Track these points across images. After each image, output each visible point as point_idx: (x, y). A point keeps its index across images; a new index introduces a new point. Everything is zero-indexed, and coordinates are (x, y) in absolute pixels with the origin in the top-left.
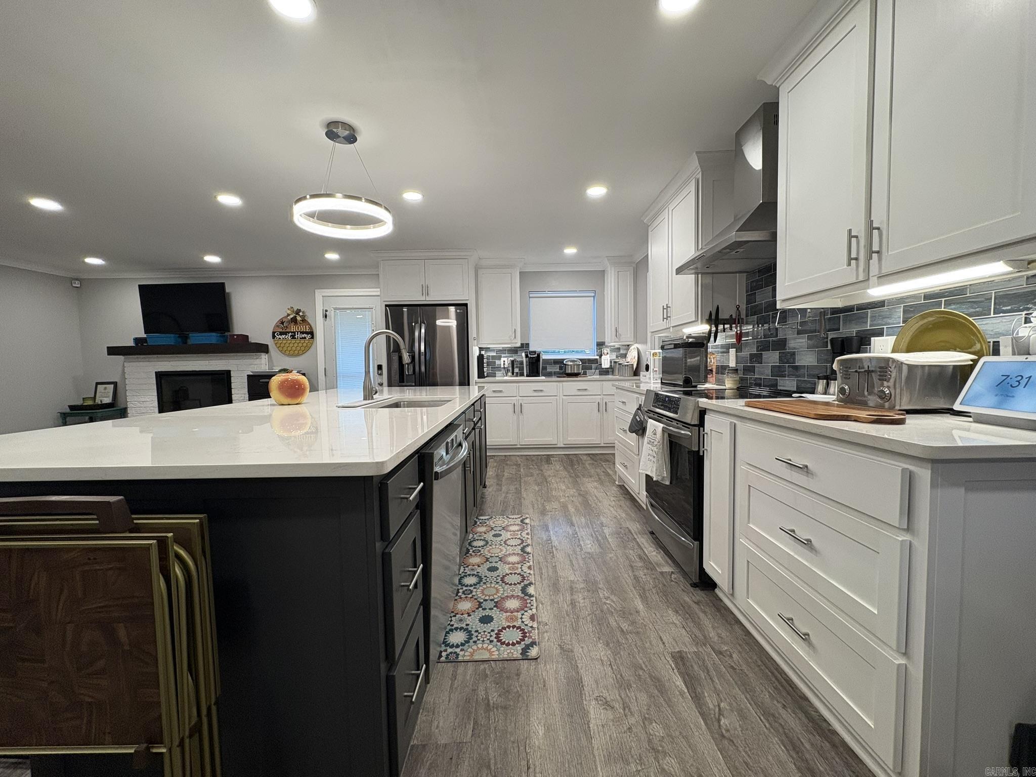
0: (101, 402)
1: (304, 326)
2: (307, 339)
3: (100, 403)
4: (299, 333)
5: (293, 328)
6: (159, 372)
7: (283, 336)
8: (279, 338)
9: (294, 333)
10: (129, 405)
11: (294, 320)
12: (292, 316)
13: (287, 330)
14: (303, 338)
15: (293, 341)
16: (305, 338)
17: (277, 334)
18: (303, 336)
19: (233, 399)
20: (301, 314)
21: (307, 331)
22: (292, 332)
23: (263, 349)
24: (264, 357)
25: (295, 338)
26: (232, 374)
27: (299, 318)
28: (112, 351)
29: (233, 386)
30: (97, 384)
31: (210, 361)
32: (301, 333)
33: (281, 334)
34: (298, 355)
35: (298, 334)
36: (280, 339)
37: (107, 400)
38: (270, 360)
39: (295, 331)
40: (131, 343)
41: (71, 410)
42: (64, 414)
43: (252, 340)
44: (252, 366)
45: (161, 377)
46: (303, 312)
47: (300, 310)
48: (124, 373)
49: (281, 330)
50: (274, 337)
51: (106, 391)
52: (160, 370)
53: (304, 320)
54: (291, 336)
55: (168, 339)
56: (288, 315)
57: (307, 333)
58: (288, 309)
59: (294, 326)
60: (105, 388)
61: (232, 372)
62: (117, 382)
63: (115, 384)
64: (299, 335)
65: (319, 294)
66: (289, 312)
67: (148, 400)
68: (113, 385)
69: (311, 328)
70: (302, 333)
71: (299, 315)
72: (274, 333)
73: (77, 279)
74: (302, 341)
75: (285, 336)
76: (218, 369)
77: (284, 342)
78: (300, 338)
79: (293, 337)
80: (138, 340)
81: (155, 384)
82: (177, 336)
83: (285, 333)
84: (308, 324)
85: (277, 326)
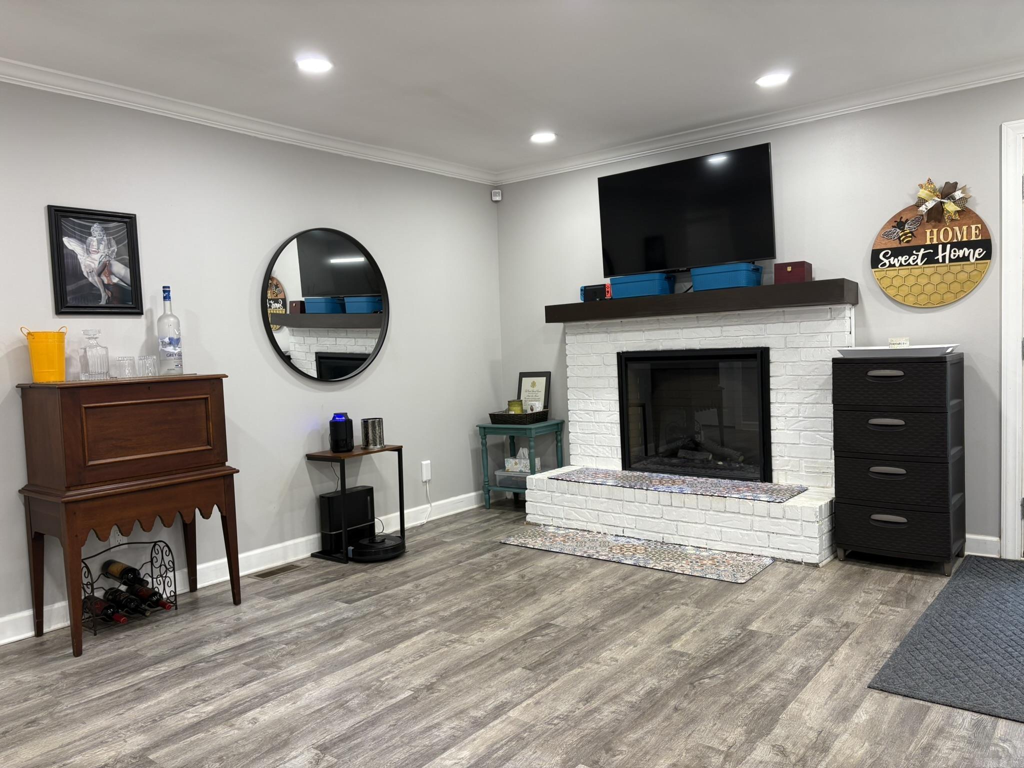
0: (532, 410)
1: (965, 228)
2: (972, 260)
3: (529, 412)
4: (949, 246)
5: (931, 236)
6: (623, 353)
7: (902, 259)
8: (891, 266)
9: (935, 247)
10: (572, 417)
11: (936, 215)
12: (930, 204)
13: (914, 243)
14: (958, 259)
15: (930, 269)
16: (966, 259)
17: (884, 256)
18: (961, 253)
19: (772, 414)
20: (958, 195)
21: (973, 238)
22: (926, 247)
23: (843, 293)
24: (849, 312)
25: (937, 261)
26: (773, 356)
27: (950, 207)
29: (774, 383)
30: (523, 375)
31: (725, 328)
32: (953, 245)
33: (897, 253)
34: (942, 304)
35: (944, 250)
36: (894, 265)
37: (539, 407)
38: (861, 322)
39: (935, 242)
40: (576, 298)
41: (493, 423)
42: (485, 428)
43: (820, 274)
44: (822, 337)
45: (625, 360)
46: (964, 190)
47: (956, 183)
48: (562, 355)
49: (895, 244)
50: (875, 262)
51: (535, 389)
52: (625, 350)
53: (966, 214)
54: (924, 256)
56: (922, 202)
57: (971, 245)
58: (921, 186)
59: (935, 231)
60: (533, 384)
61: (771, 353)
62: (550, 373)
63: (547, 375)
64: (947, 253)
65: (1016, 134)
66: (923, 193)
67: (603, 409)
68: (545, 378)
69: (984, 229)
70: (960, 245)
71: (953, 198)
72: (875, 254)
73: (497, 186)
74: (956, 268)
75: (905, 257)
76: (740, 346)
77: (904, 272)
78: (951, 260)
79: (930, 259)
80: (589, 292)
81: (615, 373)
82: (664, 275)
83: (908, 251)
84: (978, 220)
85: (885, 234)
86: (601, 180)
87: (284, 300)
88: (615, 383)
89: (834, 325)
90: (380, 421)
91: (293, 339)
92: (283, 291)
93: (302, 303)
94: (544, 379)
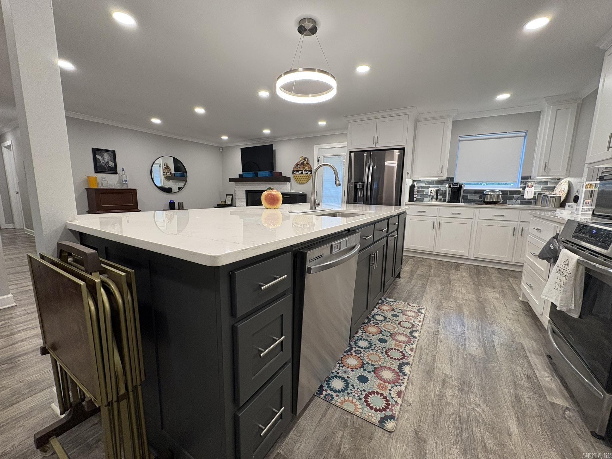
0: (227, 203)
1: (308, 167)
5: (302, 168)
7: (298, 173)
9: (303, 171)
10: (236, 205)
11: (303, 163)
12: (302, 161)
13: (299, 170)
14: (306, 174)
15: (302, 175)
16: (308, 174)
17: (295, 172)
18: (307, 172)
20: (306, 160)
21: (309, 169)
22: (301, 171)
23: (288, 179)
24: (288, 184)
27: (305, 162)
28: (232, 180)
30: (227, 195)
31: (266, 186)
33: (297, 171)
34: (304, 183)
36: (296, 174)
37: (230, 202)
38: (291, 186)
40: (238, 177)
41: (217, 206)
43: (283, 175)
45: (248, 192)
46: (308, 159)
47: (306, 157)
48: (235, 190)
49: (297, 170)
50: (293, 173)
52: (247, 190)
53: (308, 164)
55: (250, 174)
56: (300, 161)
57: (309, 171)
58: (301, 157)
60: (229, 197)
63: (232, 195)
64: (305, 172)
65: (316, 147)
66: (301, 159)
67: (243, 204)
69: (311, 168)
70: (307, 171)
72: (293, 171)
73: (221, 147)
77: (298, 176)
79: (302, 173)
80: (240, 175)
81: (245, 195)
82: (253, 173)
83: (298, 171)
84: (310, 166)
85: (295, 167)
86: (241, 149)
87: (171, 172)
88: (245, 197)
89: (285, 186)
90: (183, 203)
91: (173, 183)
92: (170, 170)
93: (174, 173)
94: (231, 196)
